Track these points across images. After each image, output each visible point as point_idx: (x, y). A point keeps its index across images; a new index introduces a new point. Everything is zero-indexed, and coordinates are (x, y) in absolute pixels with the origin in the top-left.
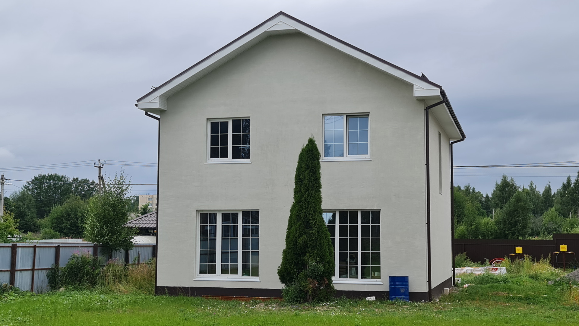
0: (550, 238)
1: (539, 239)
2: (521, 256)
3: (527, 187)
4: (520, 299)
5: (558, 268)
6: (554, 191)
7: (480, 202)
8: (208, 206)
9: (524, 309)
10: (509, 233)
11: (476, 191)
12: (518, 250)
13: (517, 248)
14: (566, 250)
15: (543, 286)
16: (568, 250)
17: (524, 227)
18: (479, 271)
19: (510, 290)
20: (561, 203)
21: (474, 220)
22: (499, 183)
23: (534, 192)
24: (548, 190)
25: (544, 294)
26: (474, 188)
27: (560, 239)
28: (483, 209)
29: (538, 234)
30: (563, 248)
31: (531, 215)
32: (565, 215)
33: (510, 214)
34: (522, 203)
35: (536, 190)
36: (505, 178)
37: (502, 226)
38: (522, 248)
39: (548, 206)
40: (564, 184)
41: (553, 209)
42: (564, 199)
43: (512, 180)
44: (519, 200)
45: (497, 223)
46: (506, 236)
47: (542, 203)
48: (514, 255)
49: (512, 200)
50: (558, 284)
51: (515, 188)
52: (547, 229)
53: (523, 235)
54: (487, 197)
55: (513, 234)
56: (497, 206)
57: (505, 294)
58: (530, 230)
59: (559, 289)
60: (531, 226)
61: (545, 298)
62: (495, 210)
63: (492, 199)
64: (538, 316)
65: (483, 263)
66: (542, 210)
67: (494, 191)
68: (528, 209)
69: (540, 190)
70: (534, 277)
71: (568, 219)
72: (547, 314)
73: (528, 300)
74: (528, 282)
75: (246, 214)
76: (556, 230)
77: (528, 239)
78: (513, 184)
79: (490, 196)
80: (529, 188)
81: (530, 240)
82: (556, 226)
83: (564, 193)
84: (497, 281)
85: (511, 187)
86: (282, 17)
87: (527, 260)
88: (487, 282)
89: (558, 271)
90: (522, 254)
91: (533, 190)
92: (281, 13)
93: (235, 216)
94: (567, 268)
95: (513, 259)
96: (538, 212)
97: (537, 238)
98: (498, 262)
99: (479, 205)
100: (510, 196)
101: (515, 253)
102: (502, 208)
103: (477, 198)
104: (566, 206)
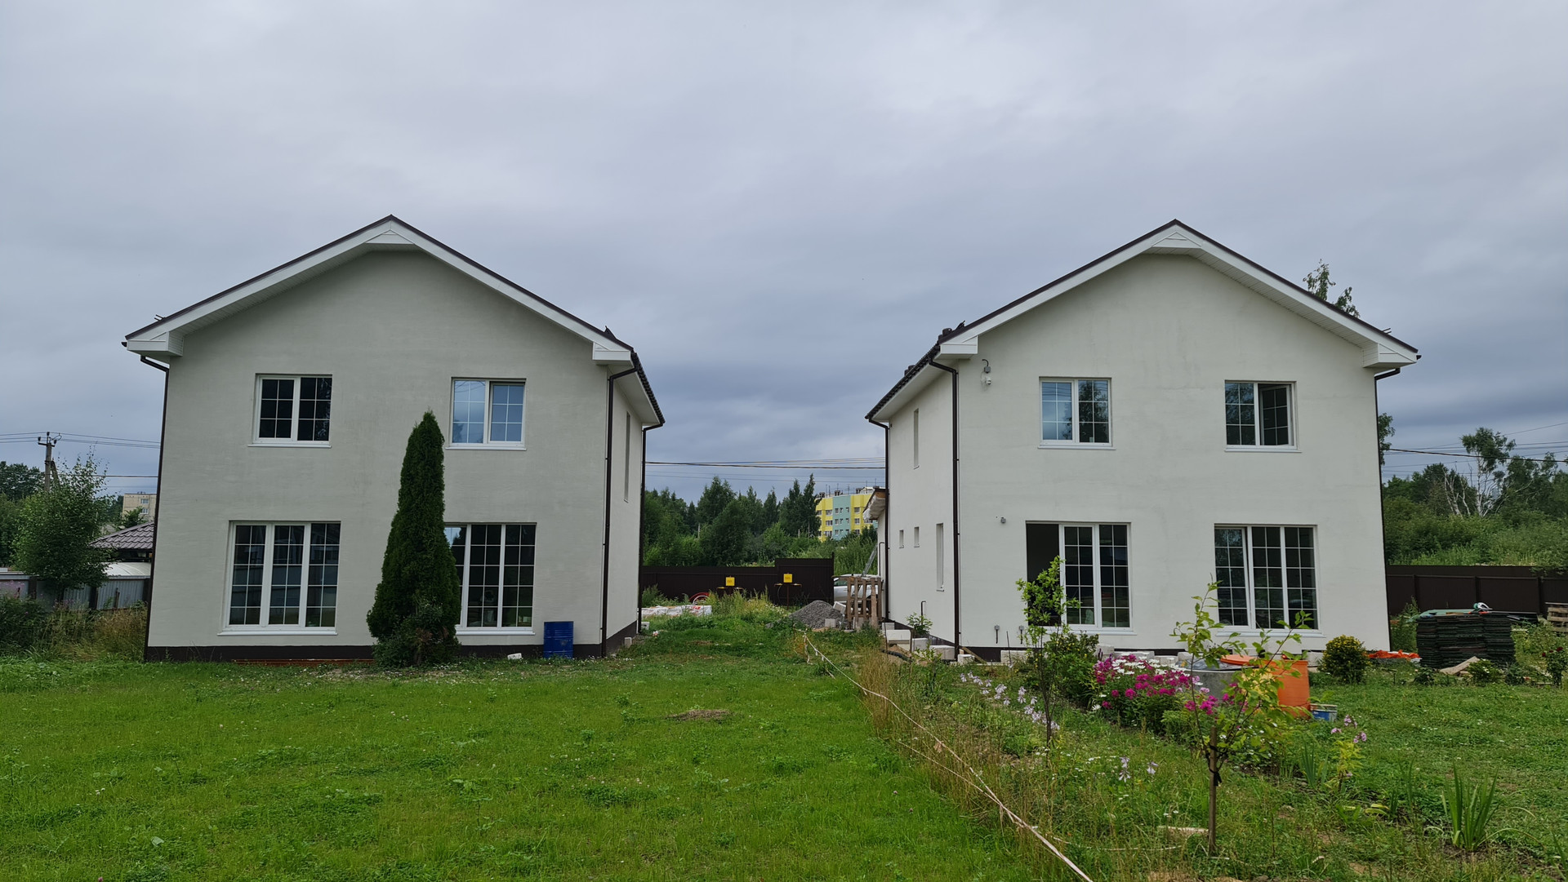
0: (771, 564)
1: (758, 566)
2: (730, 590)
3: (745, 494)
4: (728, 649)
5: (780, 605)
6: (780, 500)
7: (683, 513)
8: (250, 514)
9: (731, 663)
10: (718, 558)
11: (677, 497)
12: (729, 582)
13: (727, 579)
14: (791, 581)
15: (757, 631)
16: (794, 581)
17: (739, 549)
18: (675, 611)
19: (716, 637)
20: (787, 517)
21: (672, 540)
22: (709, 487)
23: (754, 501)
24: (772, 499)
25: (759, 642)
26: (674, 494)
27: (785, 565)
28: (686, 523)
29: (756, 560)
30: (788, 578)
31: (748, 532)
32: (794, 535)
33: (722, 530)
34: (738, 517)
35: (757, 498)
36: (716, 479)
37: (709, 548)
38: (734, 578)
39: (772, 521)
40: (791, 491)
41: (778, 525)
42: (791, 511)
43: (726, 484)
44: (734, 511)
45: (703, 543)
46: (714, 561)
47: (763, 516)
48: (723, 588)
49: (725, 511)
50: (778, 627)
51: (730, 495)
52: (768, 552)
53: (737, 561)
54: (692, 506)
55: (724, 559)
56: (704, 519)
57: (708, 643)
58: (746, 553)
59: (780, 634)
60: (747, 547)
61: (761, 647)
62: (701, 526)
63: (698, 509)
65: (681, 601)
66: (764, 525)
67: (702, 499)
68: (744, 524)
69: (762, 498)
70: (748, 619)
71: (796, 539)
73: (739, 650)
74: (740, 627)
75: (318, 527)
76: (779, 553)
77: (743, 565)
78: (727, 490)
79: (696, 506)
80: (747, 496)
81: (745, 567)
82: (780, 548)
83: (792, 503)
84: (699, 625)
85: (725, 494)
86: (392, 225)
87: (738, 596)
88: (686, 627)
89: (779, 610)
90: (733, 587)
91: (752, 497)
92: (391, 218)
93: (298, 531)
94: (792, 605)
95: (720, 594)
96: (757, 529)
97: (754, 565)
98: (700, 599)
99: (680, 518)
100: (722, 505)
101: (724, 585)
102: (710, 523)
103: (677, 507)
104: (794, 521)
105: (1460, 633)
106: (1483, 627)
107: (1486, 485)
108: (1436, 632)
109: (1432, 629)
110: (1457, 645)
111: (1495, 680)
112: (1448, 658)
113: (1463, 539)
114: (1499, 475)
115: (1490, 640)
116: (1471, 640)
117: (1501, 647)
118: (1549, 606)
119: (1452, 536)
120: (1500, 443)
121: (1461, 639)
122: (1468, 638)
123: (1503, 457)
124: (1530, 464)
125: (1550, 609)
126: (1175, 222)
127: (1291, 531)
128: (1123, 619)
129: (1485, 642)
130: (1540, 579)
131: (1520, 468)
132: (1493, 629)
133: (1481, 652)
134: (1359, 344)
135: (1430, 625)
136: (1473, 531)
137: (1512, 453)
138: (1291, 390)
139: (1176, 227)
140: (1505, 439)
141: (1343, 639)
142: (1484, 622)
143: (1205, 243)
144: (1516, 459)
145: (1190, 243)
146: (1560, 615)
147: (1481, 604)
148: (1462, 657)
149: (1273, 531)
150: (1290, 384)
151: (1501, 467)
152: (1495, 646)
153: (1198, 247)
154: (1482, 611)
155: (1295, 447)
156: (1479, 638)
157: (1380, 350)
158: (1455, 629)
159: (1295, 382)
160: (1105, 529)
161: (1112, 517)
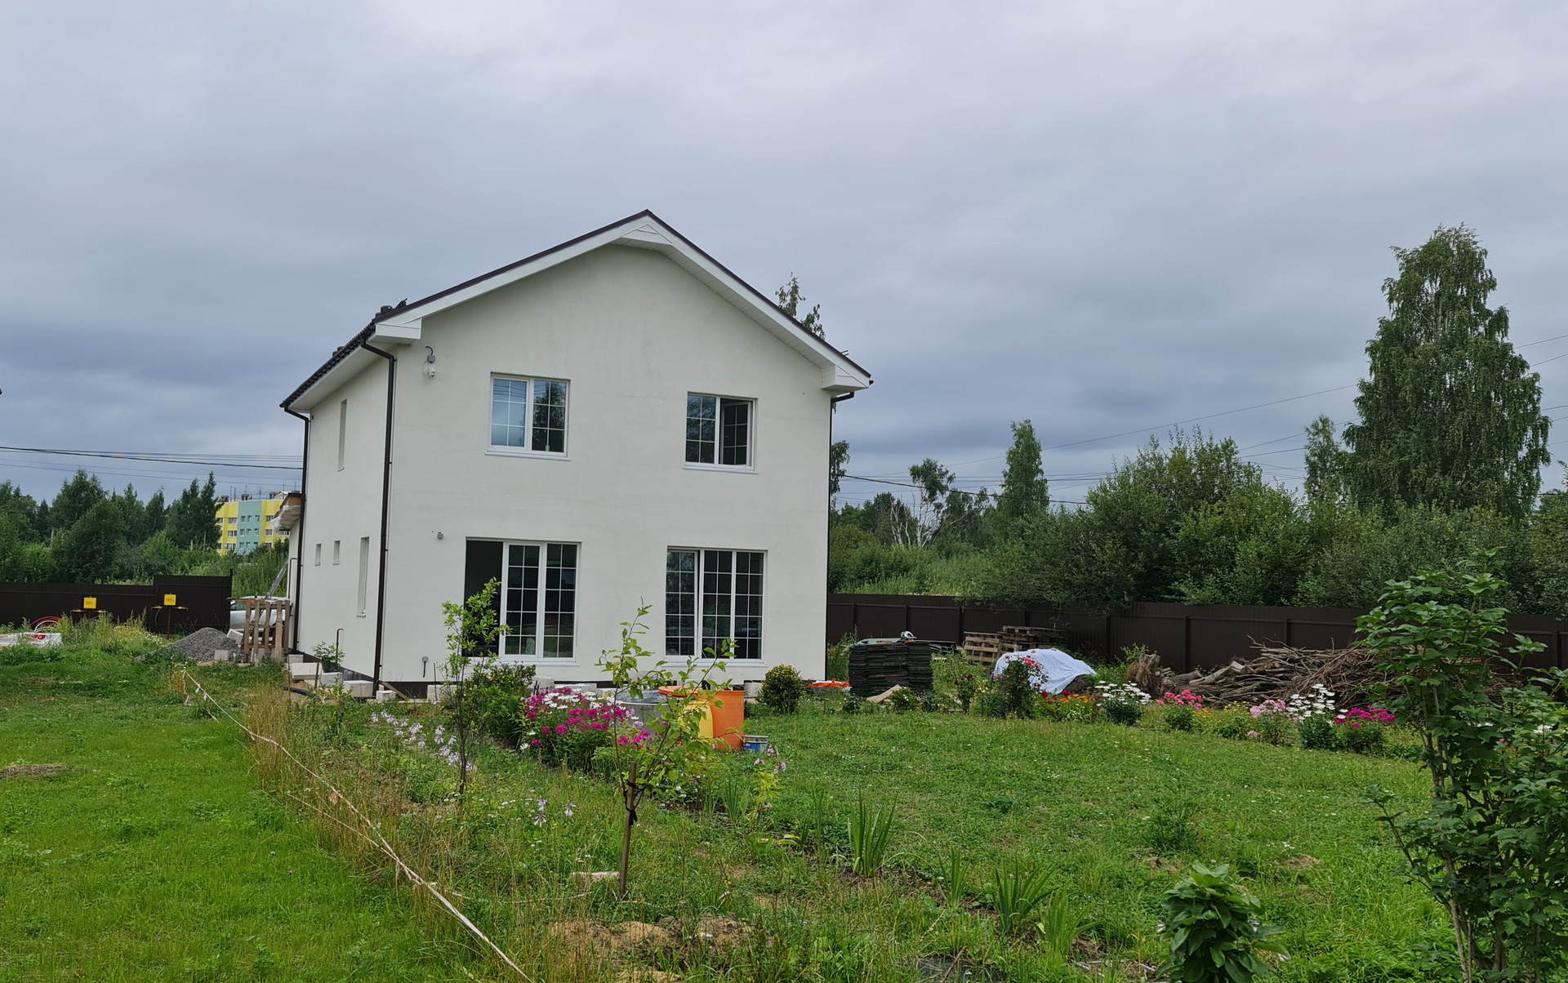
0: (149, 582)
1: (133, 584)
2: (92, 614)
3: (121, 494)
4: (77, 688)
5: (157, 633)
6: (168, 503)
7: (30, 514)
9: (81, 705)
10: (78, 573)
11: (23, 493)
12: (89, 603)
13: (86, 599)
14: (174, 604)
15: (124, 665)
16: (177, 604)
17: (107, 563)
18: (5, 640)
19: (63, 674)
20: (177, 525)
21: (10, 548)
22: (70, 482)
23: (133, 503)
24: (158, 501)
25: (124, 679)
26: (18, 489)
27: (167, 584)
28: (33, 528)
29: (131, 577)
30: (170, 600)
31: (122, 542)
32: (183, 545)
33: (84, 538)
34: (108, 521)
35: (137, 499)
36: (82, 474)
37: (65, 560)
38: (95, 599)
39: (156, 528)
40: (185, 492)
41: (163, 533)
42: (183, 517)
43: (94, 479)
44: (102, 513)
45: (57, 554)
46: (71, 578)
47: (145, 522)
48: (79, 611)
49: (90, 513)
50: (151, 660)
51: (98, 494)
52: (148, 567)
53: (103, 578)
54: (44, 505)
55: (86, 574)
56: (60, 523)
57: (51, 680)
58: (118, 568)
59: (152, 668)
60: (119, 561)
61: (125, 685)
62: (55, 532)
63: (52, 510)
64: (104, 716)
65: (17, 626)
66: (144, 534)
67: (59, 497)
68: (117, 531)
69: (144, 499)
70: (111, 650)
71: (187, 551)
72: (121, 713)
73: (93, 689)
74: (99, 659)
76: (163, 569)
77: (111, 583)
78: (95, 487)
79: (50, 505)
80: (123, 495)
81: (113, 585)
82: (164, 563)
83: (185, 507)
84: (41, 658)
85: (92, 491)
87: (103, 619)
88: (20, 660)
89: (156, 639)
90: (95, 609)
91: (131, 498)
94: (173, 633)
95: (76, 619)
96: (135, 537)
97: (128, 582)
98: (47, 624)
99: (22, 518)
100: (87, 506)
101: (82, 607)
102: (69, 528)
103: (22, 506)
104: (186, 530)
105: (886, 661)
106: (907, 655)
107: (927, 516)
108: (866, 661)
109: (863, 657)
110: (884, 673)
111: (913, 708)
112: (874, 686)
113: (901, 568)
114: (939, 506)
115: (912, 669)
116: (895, 668)
117: (922, 675)
118: (967, 635)
119: (892, 565)
120: (942, 475)
121: (887, 667)
122: (892, 666)
123: (943, 489)
124: (966, 498)
125: (967, 638)
126: (647, 213)
127: (742, 556)
128: (566, 649)
129: (908, 670)
130: (961, 608)
131: (957, 501)
132: (915, 657)
133: (903, 680)
134: (819, 365)
135: (861, 653)
136: (910, 561)
137: (951, 486)
138: (752, 407)
139: (647, 218)
140: (947, 472)
141: (781, 668)
142: (908, 650)
143: (677, 239)
144: (954, 492)
145: (662, 238)
146: (975, 644)
147: (907, 632)
148: (886, 686)
149: (726, 555)
150: (752, 401)
151: (941, 499)
152: (916, 674)
153: (669, 243)
154: (907, 639)
155: (752, 468)
156: (903, 667)
157: (838, 371)
158: (883, 658)
159: (756, 399)
160: (553, 548)
161: (562, 536)
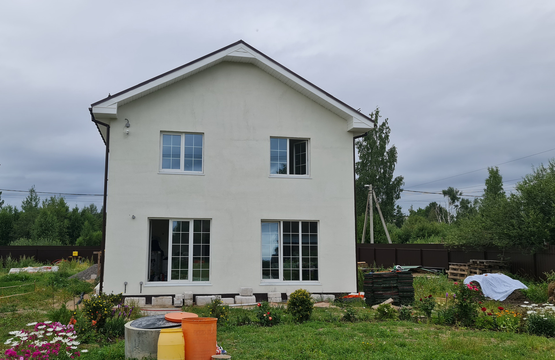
2: (76, 258)
12: (75, 254)
13: (74, 252)
38: (77, 252)
48: (71, 257)
87: (80, 260)
90: (77, 256)
95: (70, 260)
98: (58, 263)
101: (72, 255)
105: (383, 284)
106: (397, 280)
107: (452, 210)
108: (373, 283)
109: (371, 281)
110: (383, 291)
112: (377, 299)
114: (457, 206)
115: (400, 288)
116: (389, 288)
117: (407, 292)
119: (432, 231)
120: (457, 192)
121: (384, 288)
123: (458, 199)
124: (468, 202)
125: (450, 266)
126: (241, 42)
127: (305, 224)
128: (206, 276)
129: (398, 289)
130: (448, 250)
131: (465, 204)
132: (402, 281)
133: (395, 295)
134: (345, 118)
135: (370, 279)
137: (462, 197)
138: (308, 144)
139: (241, 45)
140: (459, 191)
142: (398, 277)
143: (258, 55)
144: (463, 200)
145: (250, 54)
146: (455, 269)
147: (398, 266)
148: (384, 299)
149: (295, 224)
150: (307, 140)
151: (457, 203)
152: (403, 291)
153: (254, 57)
154: (398, 270)
155: (309, 176)
156: (394, 287)
157: (355, 120)
158: (381, 282)
159: (310, 139)
160: (197, 222)
161: (201, 215)
